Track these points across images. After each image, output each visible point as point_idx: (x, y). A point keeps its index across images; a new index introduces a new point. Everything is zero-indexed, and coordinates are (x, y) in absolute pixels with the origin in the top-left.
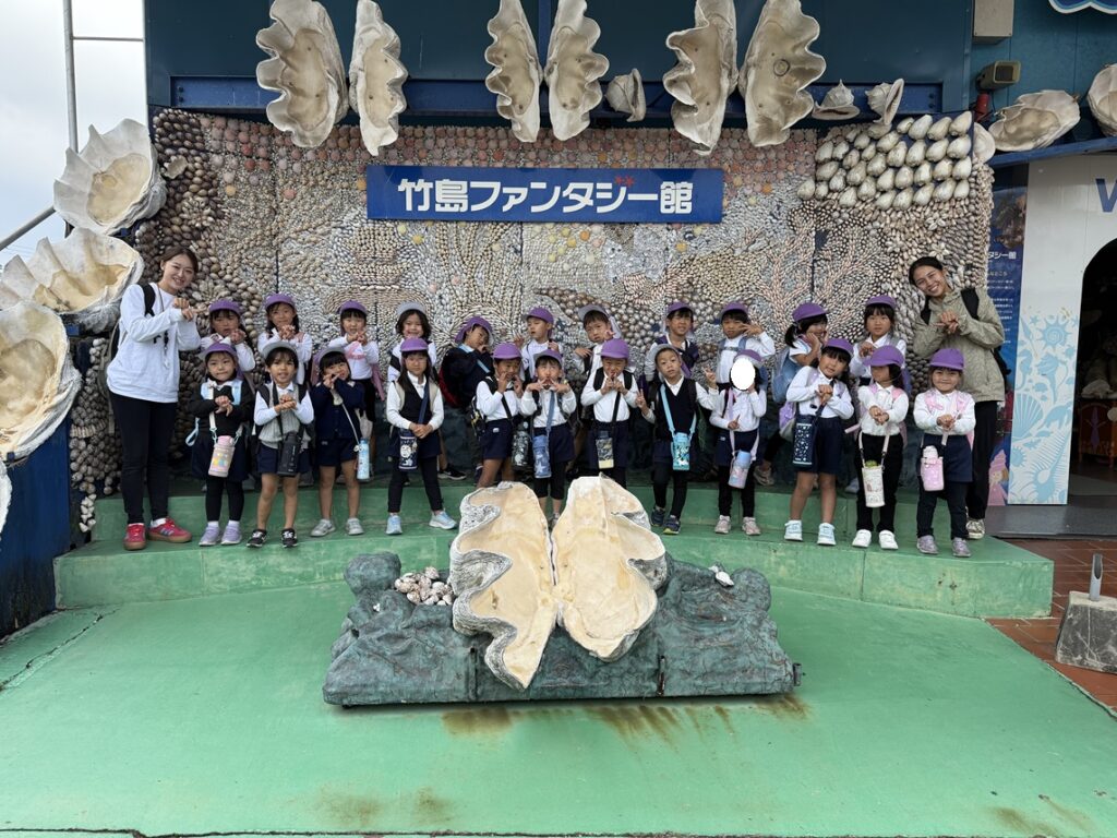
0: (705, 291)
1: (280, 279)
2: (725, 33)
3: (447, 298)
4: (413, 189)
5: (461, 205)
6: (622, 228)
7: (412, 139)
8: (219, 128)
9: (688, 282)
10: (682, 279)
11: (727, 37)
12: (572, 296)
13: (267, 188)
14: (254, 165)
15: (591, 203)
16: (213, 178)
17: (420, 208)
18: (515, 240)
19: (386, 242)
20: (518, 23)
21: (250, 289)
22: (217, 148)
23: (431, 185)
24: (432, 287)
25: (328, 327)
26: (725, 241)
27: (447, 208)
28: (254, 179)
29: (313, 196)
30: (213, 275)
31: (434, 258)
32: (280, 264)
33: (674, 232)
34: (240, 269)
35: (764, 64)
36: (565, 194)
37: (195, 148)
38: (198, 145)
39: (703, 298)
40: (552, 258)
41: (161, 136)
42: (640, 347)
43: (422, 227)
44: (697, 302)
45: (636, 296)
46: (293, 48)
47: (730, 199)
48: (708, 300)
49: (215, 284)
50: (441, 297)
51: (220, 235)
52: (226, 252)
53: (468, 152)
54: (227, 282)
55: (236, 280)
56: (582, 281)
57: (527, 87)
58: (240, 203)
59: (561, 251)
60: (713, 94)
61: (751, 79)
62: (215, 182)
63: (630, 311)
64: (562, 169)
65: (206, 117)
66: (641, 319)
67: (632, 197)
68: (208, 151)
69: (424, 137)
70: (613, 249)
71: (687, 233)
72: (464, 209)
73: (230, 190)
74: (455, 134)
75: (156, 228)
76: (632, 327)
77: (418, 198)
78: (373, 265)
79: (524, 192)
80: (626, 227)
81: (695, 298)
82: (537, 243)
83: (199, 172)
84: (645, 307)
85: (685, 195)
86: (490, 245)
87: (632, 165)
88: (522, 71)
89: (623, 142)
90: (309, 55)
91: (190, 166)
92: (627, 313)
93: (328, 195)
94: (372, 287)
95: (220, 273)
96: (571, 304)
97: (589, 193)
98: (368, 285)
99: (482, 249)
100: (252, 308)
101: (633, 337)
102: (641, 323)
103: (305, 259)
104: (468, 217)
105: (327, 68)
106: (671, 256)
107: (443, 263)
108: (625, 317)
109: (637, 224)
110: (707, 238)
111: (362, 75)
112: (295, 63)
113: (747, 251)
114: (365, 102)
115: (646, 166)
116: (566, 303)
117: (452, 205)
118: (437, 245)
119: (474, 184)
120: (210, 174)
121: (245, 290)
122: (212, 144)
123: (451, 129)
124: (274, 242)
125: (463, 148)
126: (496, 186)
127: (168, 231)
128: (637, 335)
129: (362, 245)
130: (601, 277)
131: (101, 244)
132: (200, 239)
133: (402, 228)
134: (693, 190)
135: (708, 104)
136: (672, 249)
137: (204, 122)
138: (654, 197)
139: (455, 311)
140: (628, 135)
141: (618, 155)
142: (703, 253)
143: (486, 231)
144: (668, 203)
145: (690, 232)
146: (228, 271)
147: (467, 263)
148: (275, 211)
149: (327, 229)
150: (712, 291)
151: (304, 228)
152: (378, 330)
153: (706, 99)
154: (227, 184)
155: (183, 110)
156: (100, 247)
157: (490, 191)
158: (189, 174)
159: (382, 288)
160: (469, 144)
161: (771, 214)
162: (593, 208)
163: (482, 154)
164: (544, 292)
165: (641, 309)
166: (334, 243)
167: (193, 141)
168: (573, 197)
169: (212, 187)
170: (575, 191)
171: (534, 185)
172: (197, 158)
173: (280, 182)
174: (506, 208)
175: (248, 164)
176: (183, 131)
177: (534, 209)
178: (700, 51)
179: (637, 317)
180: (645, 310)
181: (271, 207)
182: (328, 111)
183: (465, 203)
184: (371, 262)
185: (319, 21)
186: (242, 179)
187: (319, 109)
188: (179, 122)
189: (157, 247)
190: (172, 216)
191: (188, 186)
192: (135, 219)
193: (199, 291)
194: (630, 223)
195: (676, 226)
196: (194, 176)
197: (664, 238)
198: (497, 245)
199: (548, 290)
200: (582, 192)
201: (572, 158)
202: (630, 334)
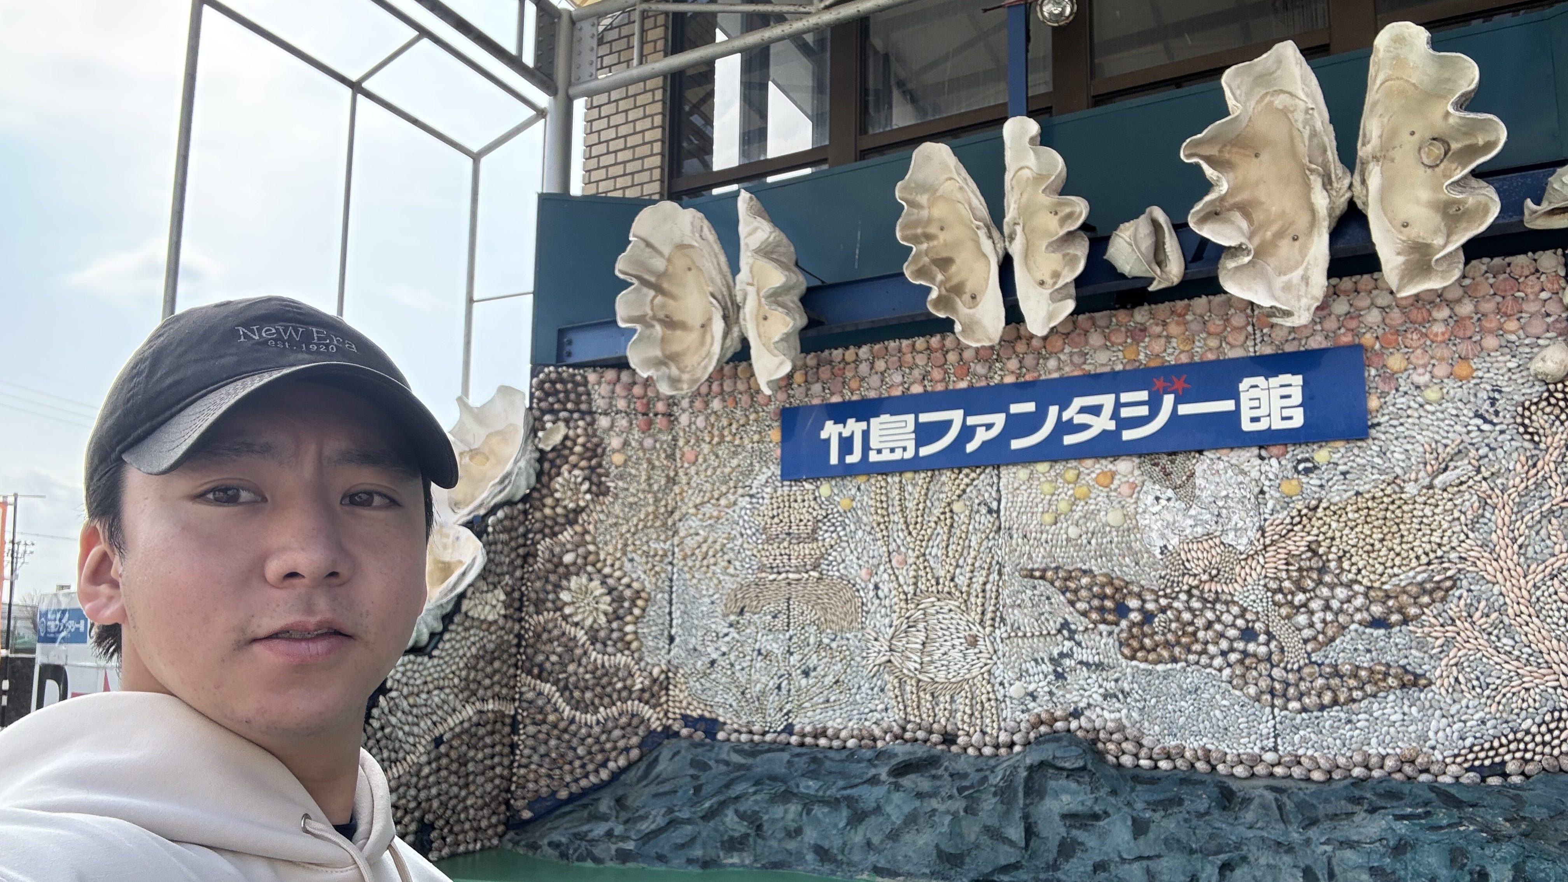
0: (1346, 565)
1: (675, 570)
2: (1300, 116)
3: (884, 588)
4: (840, 434)
5: (905, 449)
6: (1173, 462)
7: (842, 366)
8: (609, 383)
9: (1310, 549)
10: (1298, 543)
11: (1306, 122)
12: (1085, 581)
13: (665, 451)
14: (650, 423)
15: (1111, 426)
16: (598, 445)
17: (849, 459)
18: (989, 495)
19: (804, 510)
20: (951, 179)
21: (636, 585)
22: (606, 407)
23: (863, 425)
24: (863, 573)
25: (726, 635)
26: (1382, 472)
27: (886, 456)
28: (648, 442)
29: (717, 456)
30: (589, 568)
31: (868, 528)
32: (676, 550)
33: (1274, 461)
34: (625, 559)
35: (1397, 154)
36: (1066, 416)
37: (579, 411)
38: (584, 407)
39: (1344, 578)
40: (1048, 518)
41: (540, 400)
42: (1220, 670)
43: (851, 485)
44: (1332, 587)
45: (1205, 577)
46: (666, 270)
47: (1383, 395)
48: (1356, 582)
49: (591, 580)
50: (877, 587)
51: (602, 517)
52: (608, 537)
53: (916, 373)
54: (606, 576)
55: (618, 574)
56: (1103, 554)
57: (980, 266)
58: (630, 474)
59: (1063, 506)
60: (1303, 220)
61: (1374, 180)
62: (599, 450)
63: (1196, 604)
64: (1062, 379)
65: (595, 371)
66: (1219, 620)
67: (1185, 409)
68: (595, 413)
69: (857, 361)
70: (1157, 499)
71: (1299, 462)
72: (909, 454)
73: (618, 459)
74: (900, 351)
75: (525, 512)
76: (1201, 634)
77: (846, 445)
78: (786, 544)
79: (999, 420)
80: (1180, 459)
81: (1327, 578)
82: (1023, 497)
83: (581, 440)
84: (1224, 597)
85: (1289, 396)
86: (949, 504)
87: (1184, 359)
88: (970, 245)
89: (1165, 324)
90: (690, 277)
91: (571, 433)
92: (1190, 609)
93: (735, 454)
94: (784, 575)
95: (599, 565)
96: (1083, 593)
97: (1107, 411)
98: (779, 573)
99: (937, 512)
100: (637, 611)
101: (1204, 652)
102: (1218, 627)
103: (705, 541)
104: (915, 465)
105: (711, 289)
106: (1270, 504)
107: (879, 535)
108: (1186, 616)
109: (1200, 452)
110: (1342, 468)
111: (751, 290)
112: (674, 289)
113: (1431, 487)
114: (758, 326)
115: (1211, 356)
116: (1076, 592)
117: (892, 450)
118: (873, 510)
119: (924, 418)
120: (595, 440)
121: (629, 586)
122: (600, 403)
123: (892, 345)
124: (670, 522)
125: (911, 368)
126: (956, 416)
127: (538, 515)
128: (1212, 649)
129: (773, 517)
130: (1137, 546)
131: (447, 536)
132: (576, 522)
133: (825, 489)
134: (1304, 387)
135: (1295, 239)
136: (1271, 493)
137: (592, 377)
138: (1228, 405)
139: (896, 608)
140: (1173, 312)
141: (1157, 346)
142: (1337, 494)
143: (944, 484)
144: (1256, 413)
145: (1307, 460)
146: (609, 562)
147: (914, 533)
148: (672, 481)
149: (732, 498)
150: (1361, 564)
151: (706, 499)
152: (790, 638)
153: (1291, 232)
154: (614, 451)
155: (568, 366)
156: (445, 540)
157: (948, 424)
158: (569, 443)
159: (797, 576)
160: (918, 361)
161: (1478, 415)
162: (1117, 433)
163: (937, 374)
164: (1037, 574)
165: (1217, 600)
166: (740, 517)
167: (577, 403)
168: (1080, 419)
169: (596, 456)
170: (1083, 410)
171: (1015, 408)
172: (581, 423)
173: (681, 443)
174: (971, 447)
175: (642, 424)
176: (566, 392)
177: (1016, 444)
178: (1265, 157)
179: (1210, 615)
180: (1226, 603)
181: (668, 476)
182: (712, 344)
183: (911, 446)
184: (784, 539)
185: (693, 232)
186: (633, 444)
187: (702, 343)
188: (563, 381)
189: (525, 535)
190: (544, 497)
191: (566, 457)
192: (492, 504)
193: (569, 589)
194: (1187, 452)
195: (1275, 450)
196: (575, 444)
197: (1255, 474)
198: (961, 503)
199: (1044, 571)
200: (1095, 410)
201: (1077, 359)
202: (1197, 647)
